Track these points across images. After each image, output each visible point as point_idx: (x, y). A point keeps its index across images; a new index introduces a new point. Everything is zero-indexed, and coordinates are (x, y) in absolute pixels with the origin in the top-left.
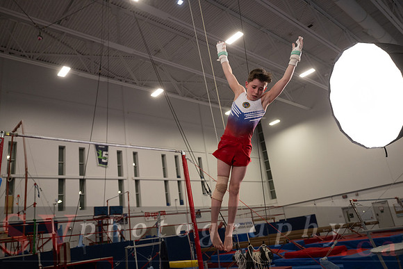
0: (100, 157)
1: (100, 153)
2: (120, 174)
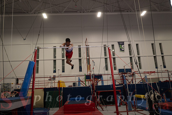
0: (121, 48)
1: (121, 46)
2: (130, 54)
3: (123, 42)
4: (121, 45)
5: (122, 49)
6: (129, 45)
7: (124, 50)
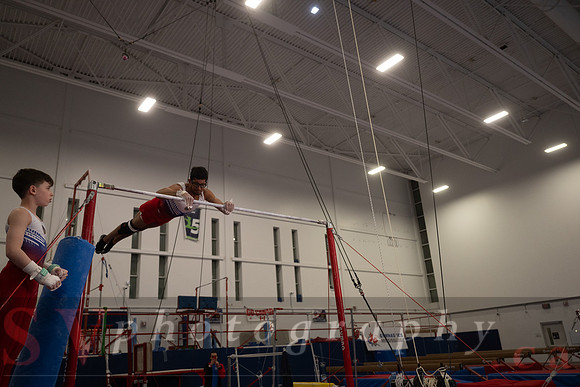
0: (188, 226)
1: (189, 221)
2: (214, 253)
3: (198, 211)
4: (190, 218)
5: (192, 231)
6: (215, 222)
7: (196, 236)
